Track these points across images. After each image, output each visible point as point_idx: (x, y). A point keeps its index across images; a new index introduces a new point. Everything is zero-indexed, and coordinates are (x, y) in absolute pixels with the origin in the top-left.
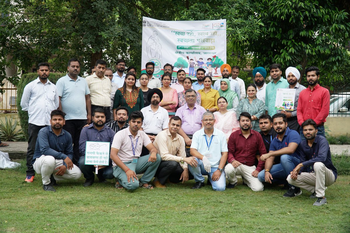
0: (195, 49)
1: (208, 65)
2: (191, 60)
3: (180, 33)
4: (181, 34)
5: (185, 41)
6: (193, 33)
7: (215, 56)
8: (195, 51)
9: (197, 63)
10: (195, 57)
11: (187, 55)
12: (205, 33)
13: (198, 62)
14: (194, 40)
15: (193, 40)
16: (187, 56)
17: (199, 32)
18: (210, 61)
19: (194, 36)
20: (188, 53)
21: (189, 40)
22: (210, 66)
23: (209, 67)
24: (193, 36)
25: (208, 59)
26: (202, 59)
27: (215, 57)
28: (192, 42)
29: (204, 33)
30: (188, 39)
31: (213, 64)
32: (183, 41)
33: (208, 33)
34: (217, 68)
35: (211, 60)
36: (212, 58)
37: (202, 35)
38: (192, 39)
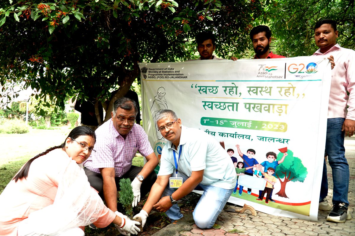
0: (238, 127)
1: (267, 168)
2: (229, 150)
3: (208, 88)
4: (210, 90)
5: (218, 107)
6: (237, 87)
7: (286, 148)
8: (240, 131)
9: (242, 161)
10: (238, 146)
11: (222, 139)
12: (264, 89)
13: (244, 157)
14: (237, 104)
15: (235, 105)
16: (222, 141)
17: (252, 84)
18: (271, 160)
19: (238, 94)
20: (222, 134)
21: (227, 105)
22: (271, 173)
23: (267, 173)
24: (236, 94)
25: (268, 155)
26: (254, 152)
27: (284, 150)
28: (233, 110)
29: (262, 88)
30: (225, 103)
31: (278, 169)
32: (214, 106)
33: (271, 88)
34: (286, 181)
35: (276, 158)
36: (277, 152)
37: (256, 93)
38: (233, 103)
